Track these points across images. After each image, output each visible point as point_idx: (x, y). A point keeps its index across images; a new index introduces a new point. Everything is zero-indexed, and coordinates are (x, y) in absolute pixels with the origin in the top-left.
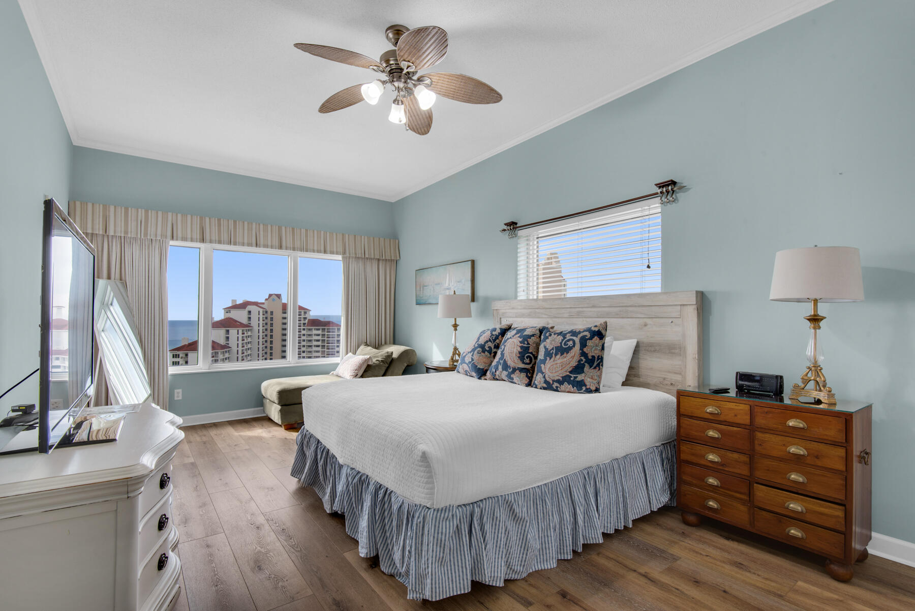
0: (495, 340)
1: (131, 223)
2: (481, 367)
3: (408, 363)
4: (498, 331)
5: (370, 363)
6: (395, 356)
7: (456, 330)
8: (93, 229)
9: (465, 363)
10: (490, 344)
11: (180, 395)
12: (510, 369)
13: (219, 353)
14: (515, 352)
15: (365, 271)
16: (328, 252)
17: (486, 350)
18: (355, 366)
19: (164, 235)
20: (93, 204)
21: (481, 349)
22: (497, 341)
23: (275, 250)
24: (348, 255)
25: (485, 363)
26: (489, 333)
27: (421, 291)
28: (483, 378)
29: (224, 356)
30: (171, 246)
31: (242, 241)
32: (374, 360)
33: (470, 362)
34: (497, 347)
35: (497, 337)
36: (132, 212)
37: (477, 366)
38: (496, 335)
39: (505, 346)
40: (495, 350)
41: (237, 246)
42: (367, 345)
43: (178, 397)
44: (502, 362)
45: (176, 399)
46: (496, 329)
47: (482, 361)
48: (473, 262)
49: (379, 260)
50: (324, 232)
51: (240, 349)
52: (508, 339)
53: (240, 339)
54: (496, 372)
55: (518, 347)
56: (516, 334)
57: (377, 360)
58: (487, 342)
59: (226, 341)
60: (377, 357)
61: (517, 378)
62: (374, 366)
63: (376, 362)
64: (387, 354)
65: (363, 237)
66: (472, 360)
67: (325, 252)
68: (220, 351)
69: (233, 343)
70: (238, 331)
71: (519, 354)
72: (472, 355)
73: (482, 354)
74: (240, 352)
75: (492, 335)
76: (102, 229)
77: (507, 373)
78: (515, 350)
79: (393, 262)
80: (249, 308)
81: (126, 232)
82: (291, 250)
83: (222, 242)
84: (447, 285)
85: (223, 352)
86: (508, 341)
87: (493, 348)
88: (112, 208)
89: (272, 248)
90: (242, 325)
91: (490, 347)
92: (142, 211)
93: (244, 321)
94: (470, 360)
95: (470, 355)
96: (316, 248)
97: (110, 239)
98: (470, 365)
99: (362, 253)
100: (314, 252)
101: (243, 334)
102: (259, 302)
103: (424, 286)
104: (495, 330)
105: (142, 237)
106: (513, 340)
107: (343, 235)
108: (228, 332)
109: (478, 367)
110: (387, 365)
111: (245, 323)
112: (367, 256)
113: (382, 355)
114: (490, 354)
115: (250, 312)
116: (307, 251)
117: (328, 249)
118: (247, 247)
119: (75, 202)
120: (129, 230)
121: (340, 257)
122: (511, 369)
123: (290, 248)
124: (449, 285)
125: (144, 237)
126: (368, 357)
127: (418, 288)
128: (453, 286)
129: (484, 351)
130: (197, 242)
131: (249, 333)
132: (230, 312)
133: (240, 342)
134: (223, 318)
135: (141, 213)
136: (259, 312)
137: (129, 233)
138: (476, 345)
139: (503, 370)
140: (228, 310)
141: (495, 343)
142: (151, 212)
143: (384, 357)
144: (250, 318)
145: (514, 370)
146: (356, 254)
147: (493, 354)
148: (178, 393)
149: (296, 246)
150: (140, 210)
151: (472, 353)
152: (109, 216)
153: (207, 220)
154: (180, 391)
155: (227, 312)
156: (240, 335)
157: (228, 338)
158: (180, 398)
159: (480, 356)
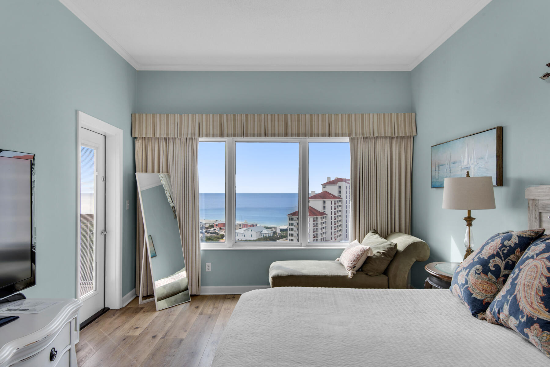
0: (506, 256)
1: (171, 126)
2: (479, 297)
3: (417, 258)
4: (515, 240)
5: (369, 255)
6: (400, 248)
7: (470, 225)
8: (146, 134)
9: (457, 284)
10: (497, 260)
11: (210, 267)
12: (522, 317)
13: (319, 218)
14: (535, 287)
15: (375, 152)
16: (333, 134)
17: (490, 270)
18: (353, 256)
19: (193, 134)
20: (146, 114)
21: (481, 268)
22: (512, 257)
23: (281, 138)
24: (354, 135)
25: (486, 291)
26: (498, 241)
27: (437, 172)
28: (480, 316)
29: (322, 220)
30: (200, 142)
31: (253, 133)
32: (375, 252)
33: (463, 285)
34: (511, 267)
35: (512, 250)
36: (171, 117)
37: (472, 294)
38: (510, 246)
39: (520, 270)
40: (506, 272)
41: (249, 138)
42: (375, 232)
43: (208, 269)
44: (510, 298)
45: (207, 270)
46: (511, 236)
47: (481, 287)
48: (500, 131)
49: (391, 138)
50: (329, 114)
51: (333, 216)
52: (528, 258)
53: (333, 208)
54: (499, 313)
55: (543, 278)
56: (543, 252)
57: (378, 252)
58: (493, 256)
59: (324, 209)
60: (379, 248)
61: (535, 338)
62: (375, 258)
63: (377, 254)
64: (389, 246)
65: (371, 115)
66: (467, 282)
67: (330, 135)
68: (319, 217)
69: (328, 211)
70: (332, 201)
71: (544, 292)
72: (467, 275)
73: (483, 275)
74: (333, 218)
75: (503, 245)
76: (152, 133)
77: (518, 322)
78: (536, 282)
79: (409, 139)
80: (340, 183)
81: (167, 135)
82: (296, 136)
83: (237, 135)
84: (466, 162)
85: (322, 217)
86: (527, 262)
87: (502, 267)
88: (158, 115)
89: (278, 136)
90: (334, 197)
91: (496, 266)
92: (178, 115)
93: (336, 194)
94: (464, 282)
95: (464, 273)
96: (320, 132)
97: (160, 140)
98: (462, 290)
99: (370, 133)
100: (318, 136)
101: (335, 204)
102: (347, 179)
103: (440, 165)
104: (509, 237)
105: (178, 137)
106: (536, 262)
107: (349, 115)
108: (324, 202)
109: (473, 296)
110: (390, 259)
111: (336, 196)
112: (376, 135)
113: (384, 247)
114: (497, 277)
115: (340, 187)
116: (311, 136)
117: (333, 132)
118: (257, 137)
119: (135, 114)
120: (170, 133)
121: (347, 139)
122: (525, 318)
123: (295, 134)
124: (468, 163)
125: (179, 137)
126: (368, 247)
127: (434, 168)
128: (473, 164)
129: (486, 271)
130: (217, 137)
131: (340, 204)
132: (326, 187)
133: (333, 210)
134: (321, 192)
135: (177, 116)
136: (347, 186)
137: (169, 135)
138: (476, 260)
139: (511, 315)
140: (324, 185)
141: (507, 260)
142: (184, 115)
143: (386, 250)
144: (340, 192)
145: (530, 322)
146: (363, 134)
147: (501, 279)
148: (208, 266)
149: (301, 133)
150: (176, 115)
151: (467, 271)
152: (156, 122)
153: (225, 116)
154: (210, 264)
155: (324, 187)
156: (333, 205)
157: (324, 207)
158: (210, 270)
159: (478, 279)
